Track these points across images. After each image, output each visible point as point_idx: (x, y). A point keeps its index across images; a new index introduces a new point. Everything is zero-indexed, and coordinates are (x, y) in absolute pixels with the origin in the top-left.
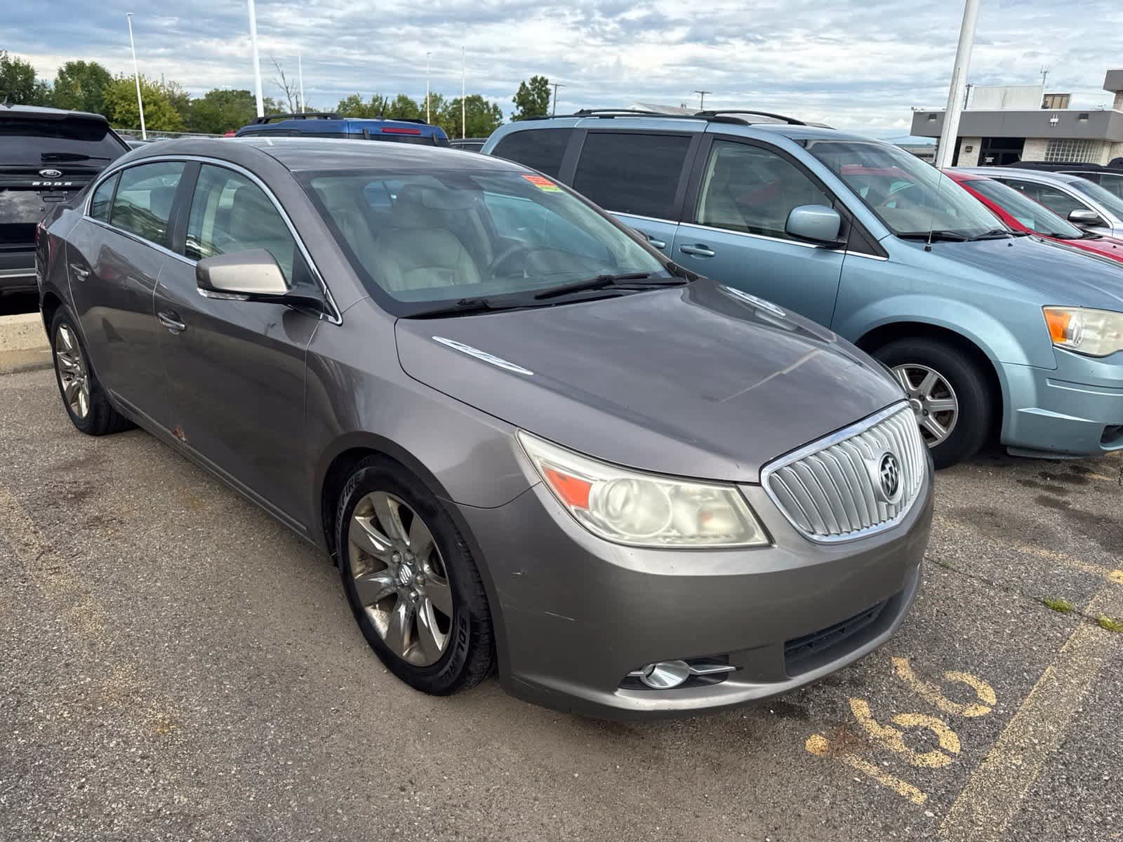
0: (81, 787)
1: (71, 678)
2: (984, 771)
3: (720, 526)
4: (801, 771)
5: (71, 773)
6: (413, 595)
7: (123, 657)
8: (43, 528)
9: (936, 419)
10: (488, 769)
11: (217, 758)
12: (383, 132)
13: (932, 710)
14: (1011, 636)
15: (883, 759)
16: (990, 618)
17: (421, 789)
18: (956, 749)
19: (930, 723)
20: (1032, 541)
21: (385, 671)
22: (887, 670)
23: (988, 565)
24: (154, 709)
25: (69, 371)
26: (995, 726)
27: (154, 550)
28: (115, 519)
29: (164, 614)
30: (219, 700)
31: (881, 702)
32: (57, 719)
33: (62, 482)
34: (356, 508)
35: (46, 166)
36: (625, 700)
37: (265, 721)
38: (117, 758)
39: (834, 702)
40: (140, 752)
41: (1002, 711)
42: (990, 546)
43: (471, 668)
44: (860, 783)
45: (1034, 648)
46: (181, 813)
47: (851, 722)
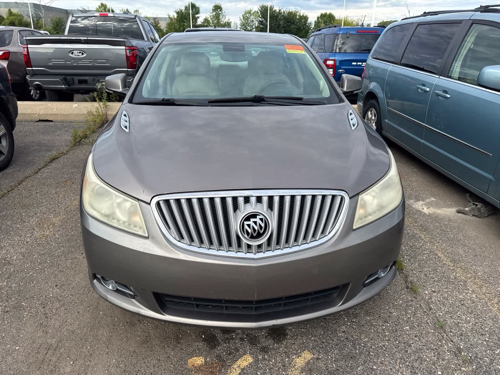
1: (50, 214)
5: (11, 239)
11: (38, 251)
12: (357, 32)
24: (49, 231)
31: (261, 365)
37: (63, 247)
38: (23, 240)
39: (237, 351)
40: (29, 241)
47: (229, 364)
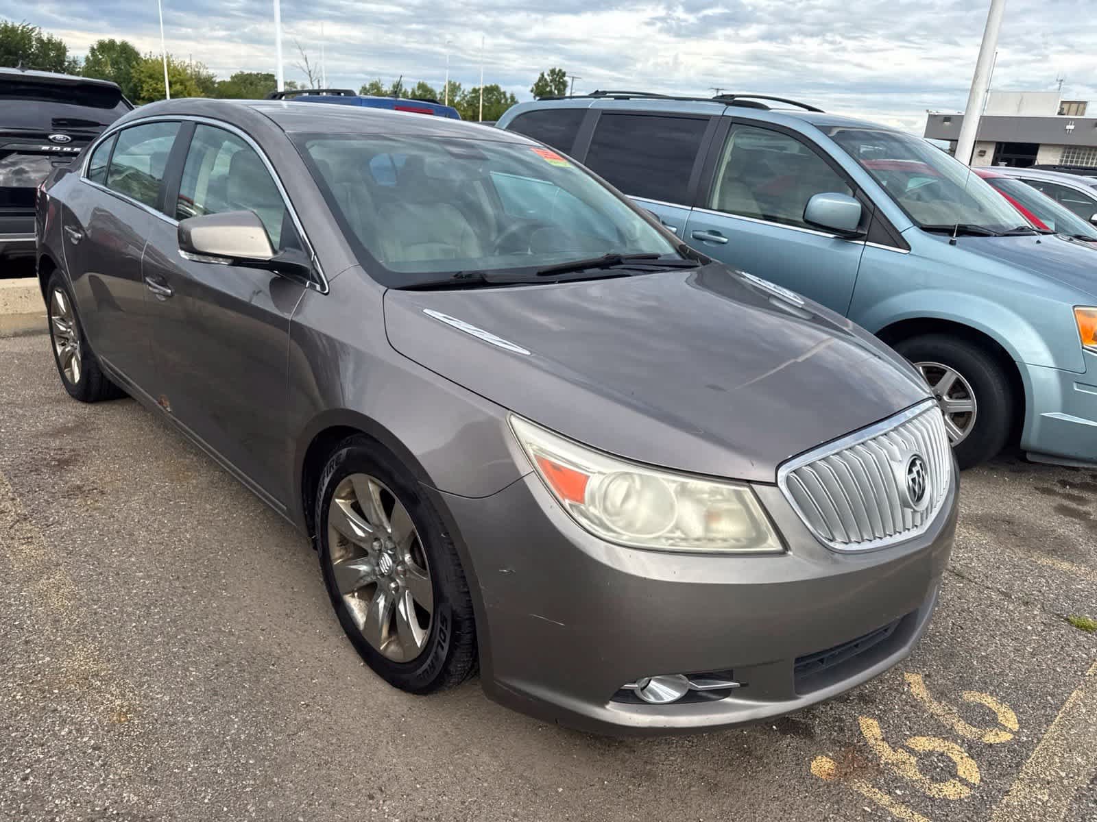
0: (25, 779)
1: (29, 656)
2: (1007, 806)
3: (729, 529)
4: (806, 797)
5: (16, 762)
6: (393, 585)
7: (87, 636)
8: (21, 495)
9: (953, 420)
10: (465, 779)
11: (173, 752)
13: (948, 734)
14: (1033, 655)
15: (895, 787)
16: (1009, 634)
17: (392, 797)
18: (975, 778)
19: (946, 748)
20: (1052, 552)
21: (362, 664)
22: (899, 687)
23: (1006, 576)
24: (112, 695)
25: (63, 335)
26: (1018, 755)
27: (132, 523)
28: (96, 489)
29: (135, 591)
30: (182, 688)
31: (894, 721)
32: (8, 701)
33: (47, 448)
34: (336, 491)
35: (56, 131)
36: (617, 714)
37: (229, 713)
38: (67, 748)
39: (841, 720)
40: (93, 742)
41: (1025, 739)
42: (1008, 556)
43: (452, 669)
44: (871, 814)
45: (1058, 669)
46: (129, 814)
47: (861, 744)
